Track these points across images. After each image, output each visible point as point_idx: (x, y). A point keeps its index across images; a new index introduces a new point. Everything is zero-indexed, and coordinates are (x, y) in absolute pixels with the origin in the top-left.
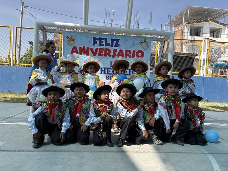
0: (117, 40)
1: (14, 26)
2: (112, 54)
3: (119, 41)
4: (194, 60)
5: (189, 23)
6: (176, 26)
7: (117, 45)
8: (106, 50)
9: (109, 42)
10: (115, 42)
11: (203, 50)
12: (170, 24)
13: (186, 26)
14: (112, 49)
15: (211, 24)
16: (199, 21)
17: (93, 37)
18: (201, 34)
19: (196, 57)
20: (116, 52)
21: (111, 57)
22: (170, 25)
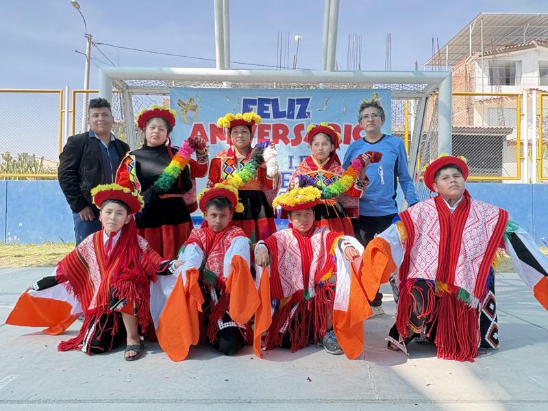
0: (304, 102)
1: (69, 87)
2: (291, 136)
3: (308, 103)
4: (505, 144)
5: (484, 56)
6: (452, 65)
7: (302, 114)
8: (277, 127)
9: (283, 107)
10: (297, 107)
11: (525, 117)
12: (438, 60)
13: (478, 61)
14: (291, 124)
15: (541, 53)
16: (510, 47)
17: (243, 98)
18: (517, 80)
19: (509, 137)
20: (302, 132)
21: (290, 144)
22: (437, 63)
